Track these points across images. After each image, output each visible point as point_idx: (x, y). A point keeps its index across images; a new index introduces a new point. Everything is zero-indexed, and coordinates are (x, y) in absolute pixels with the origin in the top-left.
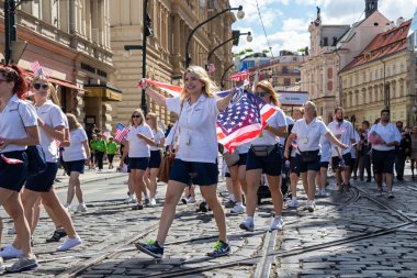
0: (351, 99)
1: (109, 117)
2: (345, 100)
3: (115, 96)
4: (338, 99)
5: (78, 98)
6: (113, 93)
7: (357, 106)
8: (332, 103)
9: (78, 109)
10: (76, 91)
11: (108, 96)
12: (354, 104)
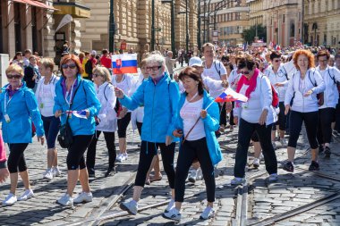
0: (313, 6)
1: (78, 33)
2: (307, 7)
3: (84, 13)
4: (300, 6)
5: (48, 16)
6: (82, 11)
7: (320, 13)
8: (295, 10)
9: (48, 27)
10: (46, 10)
11: (77, 13)
12: (316, 11)
